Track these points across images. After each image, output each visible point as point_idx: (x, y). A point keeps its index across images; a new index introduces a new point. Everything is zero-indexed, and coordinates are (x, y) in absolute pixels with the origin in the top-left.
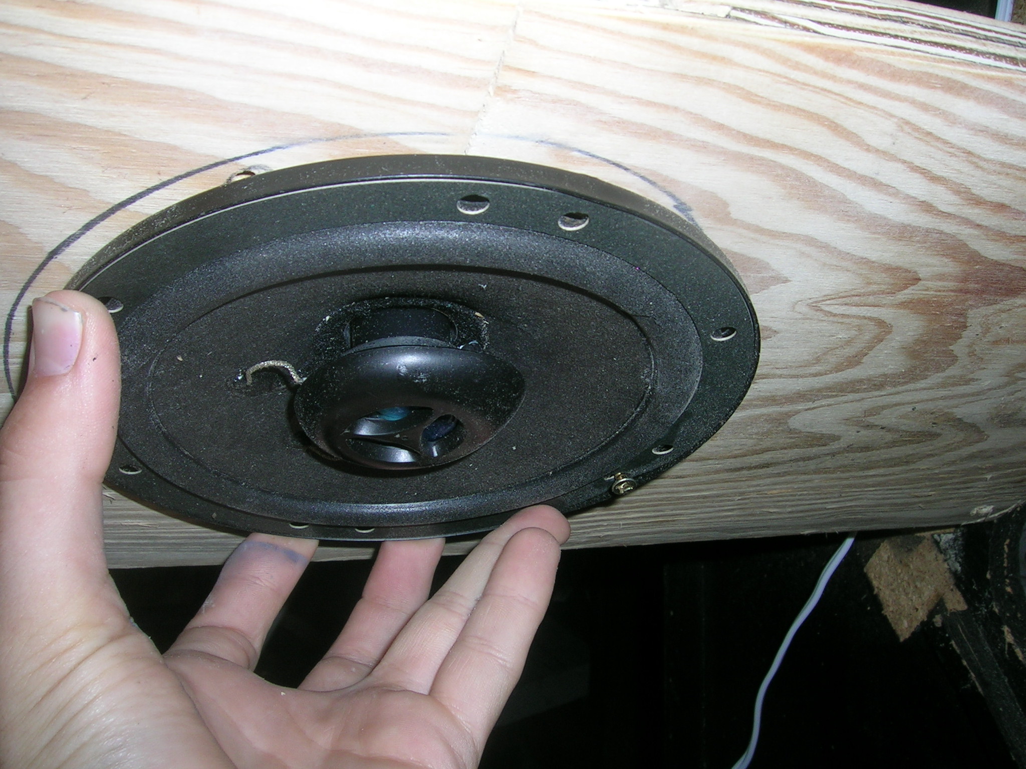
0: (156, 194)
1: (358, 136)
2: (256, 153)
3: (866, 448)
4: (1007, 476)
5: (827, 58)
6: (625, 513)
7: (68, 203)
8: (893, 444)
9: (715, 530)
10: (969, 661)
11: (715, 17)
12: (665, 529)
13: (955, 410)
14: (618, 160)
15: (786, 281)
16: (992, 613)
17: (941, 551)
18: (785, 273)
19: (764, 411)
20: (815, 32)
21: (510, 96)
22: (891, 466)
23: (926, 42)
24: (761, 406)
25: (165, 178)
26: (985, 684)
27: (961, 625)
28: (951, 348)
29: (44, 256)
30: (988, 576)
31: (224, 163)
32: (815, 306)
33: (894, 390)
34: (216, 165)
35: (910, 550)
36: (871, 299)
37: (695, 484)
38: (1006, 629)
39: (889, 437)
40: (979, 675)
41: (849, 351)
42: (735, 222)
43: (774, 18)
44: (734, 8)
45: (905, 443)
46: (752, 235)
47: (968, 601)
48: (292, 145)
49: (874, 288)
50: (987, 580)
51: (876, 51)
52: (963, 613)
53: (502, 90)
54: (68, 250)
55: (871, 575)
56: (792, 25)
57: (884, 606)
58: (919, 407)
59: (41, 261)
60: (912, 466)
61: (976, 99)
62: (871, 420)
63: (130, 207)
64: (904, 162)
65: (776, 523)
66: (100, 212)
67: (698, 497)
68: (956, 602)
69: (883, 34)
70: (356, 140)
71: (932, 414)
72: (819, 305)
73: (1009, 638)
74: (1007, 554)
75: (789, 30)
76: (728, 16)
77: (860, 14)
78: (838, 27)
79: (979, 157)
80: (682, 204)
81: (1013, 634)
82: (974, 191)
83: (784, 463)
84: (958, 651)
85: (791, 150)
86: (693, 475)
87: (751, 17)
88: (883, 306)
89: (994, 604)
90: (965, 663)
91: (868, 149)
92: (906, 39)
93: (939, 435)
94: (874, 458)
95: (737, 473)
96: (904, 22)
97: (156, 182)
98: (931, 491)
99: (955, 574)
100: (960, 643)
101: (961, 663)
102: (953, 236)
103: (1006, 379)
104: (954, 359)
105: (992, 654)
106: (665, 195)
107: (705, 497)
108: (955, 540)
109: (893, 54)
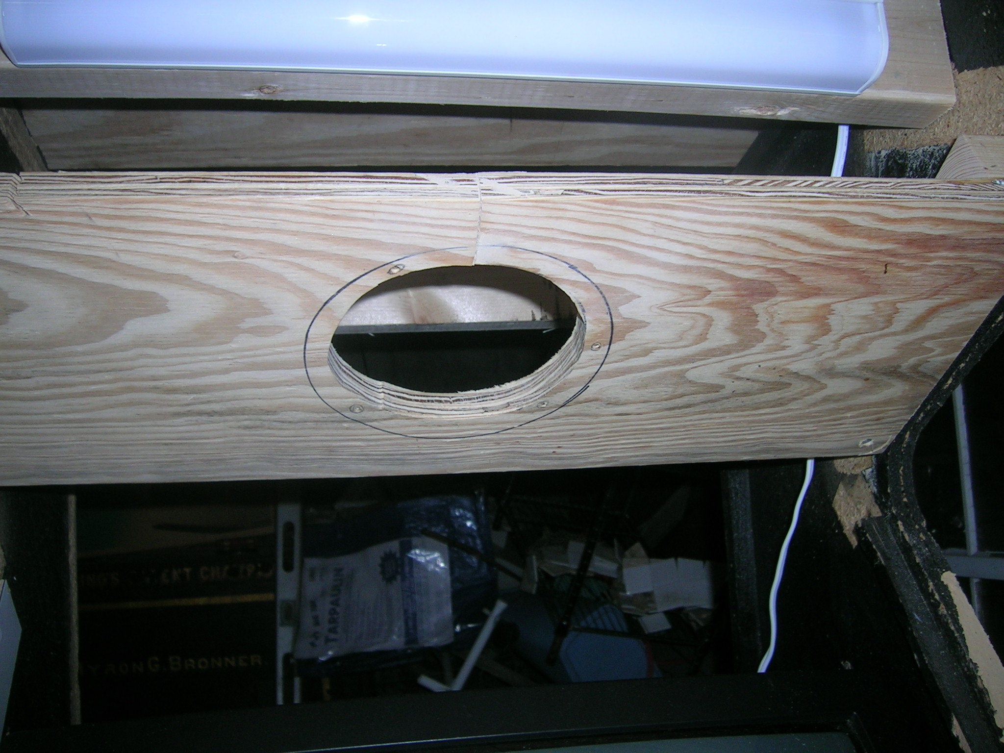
0: (363, 277)
1: (434, 251)
2: (398, 260)
3: (746, 394)
4: (864, 415)
5: (605, 204)
6: (618, 440)
7: (332, 283)
8: (762, 391)
9: (681, 454)
10: (878, 546)
11: (558, 195)
12: (647, 453)
13: (788, 367)
14: (537, 251)
15: (639, 297)
16: (893, 514)
17: (867, 481)
18: (637, 292)
19: (666, 369)
20: (599, 194)
21: (486, 231)
22: (771, 407)
23: (653, 191)
24: (663, 366)
25: (366, 271)
26: (887, 559)
27: (875, 525)
28: (756, 327)
29: (322, 304)
30: (889, 491)
31: (387, 264)
32: (661, 308)
33: (737, 355)
34: (384, 265)
35: (853, 485)
36: (690, 303)
37: (650, 419)
38: (900, 523)
39: (757, 386)
40: (883, 554)
41: (696, 332)
42: (599, 271)
43: (582, 192)
44: (565, 190)
45: (770, 390)
46: (611, 277)
47: (882, 511)
48: (411, 256)
49: (687, 297)
50: (888, 493)
51: (626, 198)
52: (878, 518)
53: (483, 230)
54: (331, 301)
55: (836, 508)
56: (590, 193)
57: (844, 527)
58: (763, 365)
59: (321, 307)
60: (787, 407)
61: (682, 210)
62: (737, 374)
63: (354, 283)
64: (665, 238)
65: (718, 450)
66: (344, 286)
67: (657, 429)
68: (876, 512)
69: (632, 191)
70: (433, 252)
71: (774, 369)
72: (663, 307)
73: (902, 528)
74: (903, 476)
75: (588, 195)
76: (562, 194)
77: (624, 183)
78: (611, 191)
79: (701, 232)
80: (572, 266)
81: (904, 525)
82: (709, 247)
83: (698, 404)
84: (871, 540)
85: (609, 239)
86: (647, 413)
87: (572, 193)
88: (699, 306)
89: (893, 508)
90: (874, 547)
91: (645, 235)
92: (643, 191)
93: (790, 384)
94: (756, 401)
95: (673, 411)
96: (645, 184)
97: (364, 273)
98: (813, 427)
99: (874, 494)
100: (873, 535)
101: (872, 547)
102: (713, 269)
103: (807, 346)
104: (764, 335)
105: (895, 542)
106: (563, 263)
107: (662, 429)
108: (872, 472)
109: (634, 198)
